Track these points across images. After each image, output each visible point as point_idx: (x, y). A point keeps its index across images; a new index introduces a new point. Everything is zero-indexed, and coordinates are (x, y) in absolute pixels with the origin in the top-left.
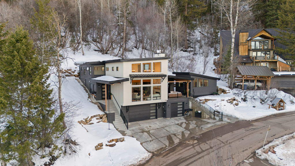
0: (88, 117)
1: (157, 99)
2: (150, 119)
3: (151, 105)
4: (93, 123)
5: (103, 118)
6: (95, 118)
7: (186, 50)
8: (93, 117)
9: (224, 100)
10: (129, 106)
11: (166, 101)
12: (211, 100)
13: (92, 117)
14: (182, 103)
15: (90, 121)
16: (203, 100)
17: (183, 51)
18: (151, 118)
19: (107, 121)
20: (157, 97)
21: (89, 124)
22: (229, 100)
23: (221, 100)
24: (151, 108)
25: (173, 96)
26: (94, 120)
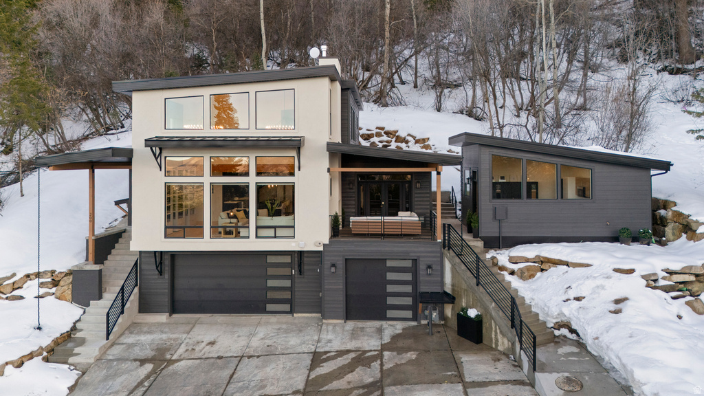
0: (14, 275)
1: (275, 237)
2: (263, 311)
3: (271, 259)
4: (21, 298)
5: (62, 283)
6: (36, 282)
7: (680, 66)
8: (31, 277)
9: (631, 271)
10: (161, 252)
11: (321, 249)
12: (567, 264)
13: (28, 276)
14: (408, 264)
15: (14, 290)
16: (527, 260)
17: (671, 73)
18: (270, 307)
19: (70, 297)
20: (275, 227)
21: (7, 298)
22: (671, 273)
23: (616, 270)
24: (271, 271)
25: (372, 231)
26: (31, 289)
